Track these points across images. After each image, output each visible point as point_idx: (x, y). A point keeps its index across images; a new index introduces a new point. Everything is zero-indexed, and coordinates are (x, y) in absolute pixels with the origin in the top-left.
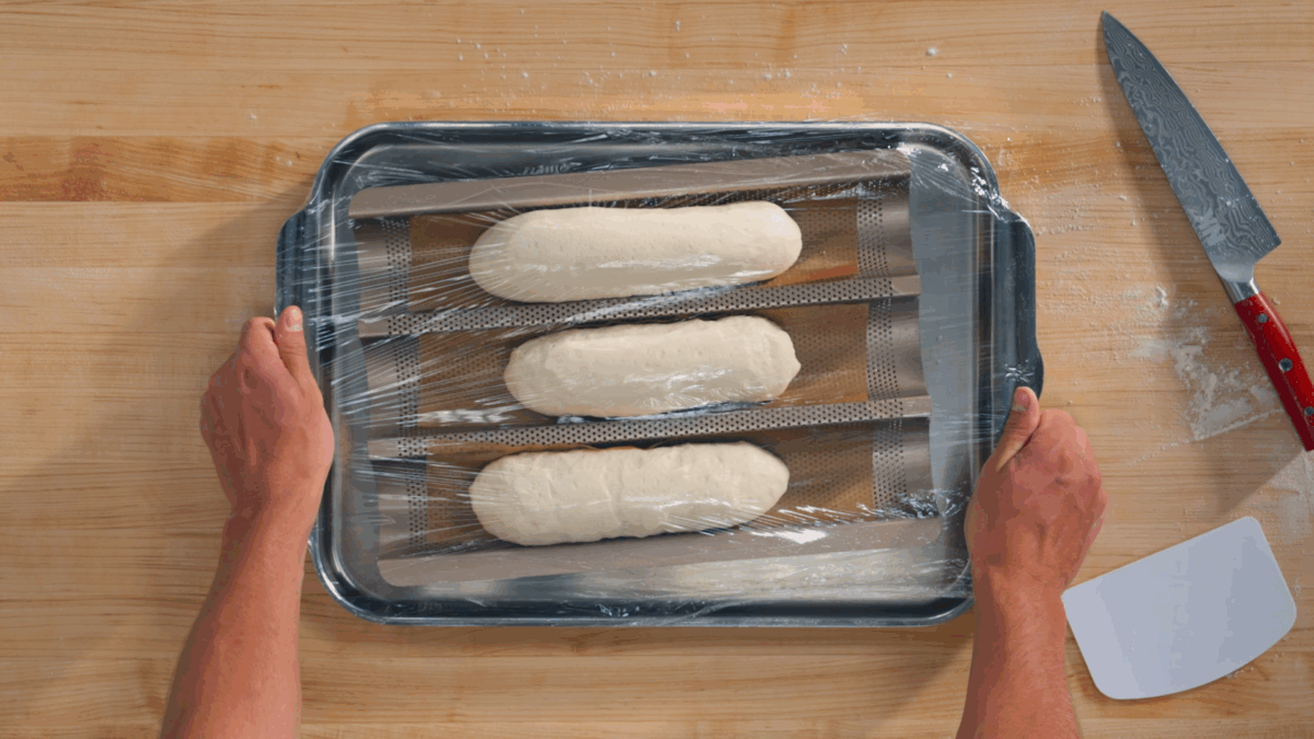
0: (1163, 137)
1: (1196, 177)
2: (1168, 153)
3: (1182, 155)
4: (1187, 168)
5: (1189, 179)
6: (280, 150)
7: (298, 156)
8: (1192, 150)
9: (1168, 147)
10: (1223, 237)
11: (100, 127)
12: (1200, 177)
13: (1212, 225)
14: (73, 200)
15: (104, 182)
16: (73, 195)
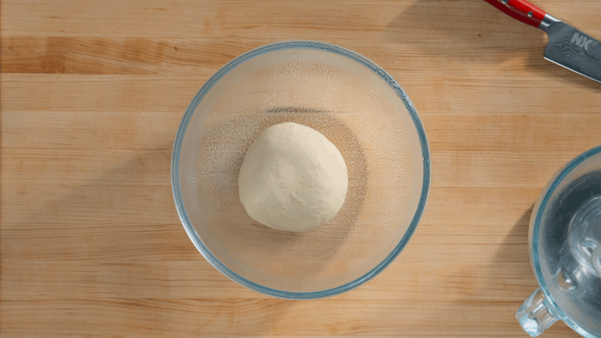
6: (166, 46)
7: (176, 48)
11: (63, 31)
14: (48, 72)
15: (66, 63)
16: (48, 70)
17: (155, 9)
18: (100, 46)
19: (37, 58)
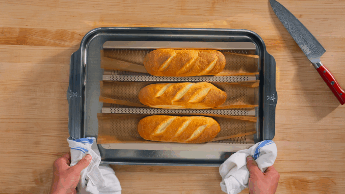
0: (290, 28)
1: (300, 37)
2: (292, 32)
3: (296, 32)
4: (298, 35)
5: (299, 38)
6: (75, 33)
7: (80, 35)
8: (298, 30)
9: (292, 30)
10: (310, 52)
11: (27, 25)
12: (302, 37)
14: (19, 45)
15: (28, 40)
16: (19, 43)
17: (71, 16)
18: (45, 33)
19: (14, 38)
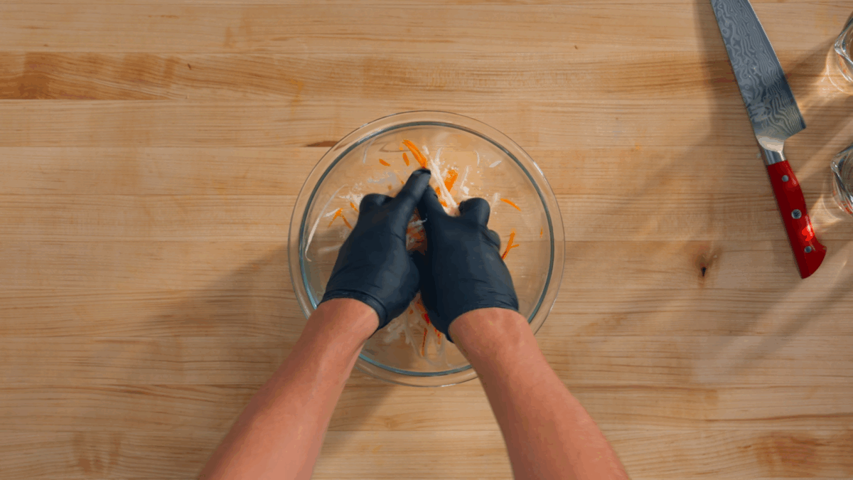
0: (734, 39)
1: (753, 71)
2: (736, 51)
3: (745, 53)
4: (747, 64)
5: (748, 72)
6: (177, 63)
7: (189, 66)
8: (753, 51)
9: (737, 47)
10: (765, 117)
12: (756, 72)
13: (759, 107)
14: (26, 98)
15: (49, 86)
16: (26, 94)
17: (163, 16)
18: (94, 63)
19: (12, 80)
